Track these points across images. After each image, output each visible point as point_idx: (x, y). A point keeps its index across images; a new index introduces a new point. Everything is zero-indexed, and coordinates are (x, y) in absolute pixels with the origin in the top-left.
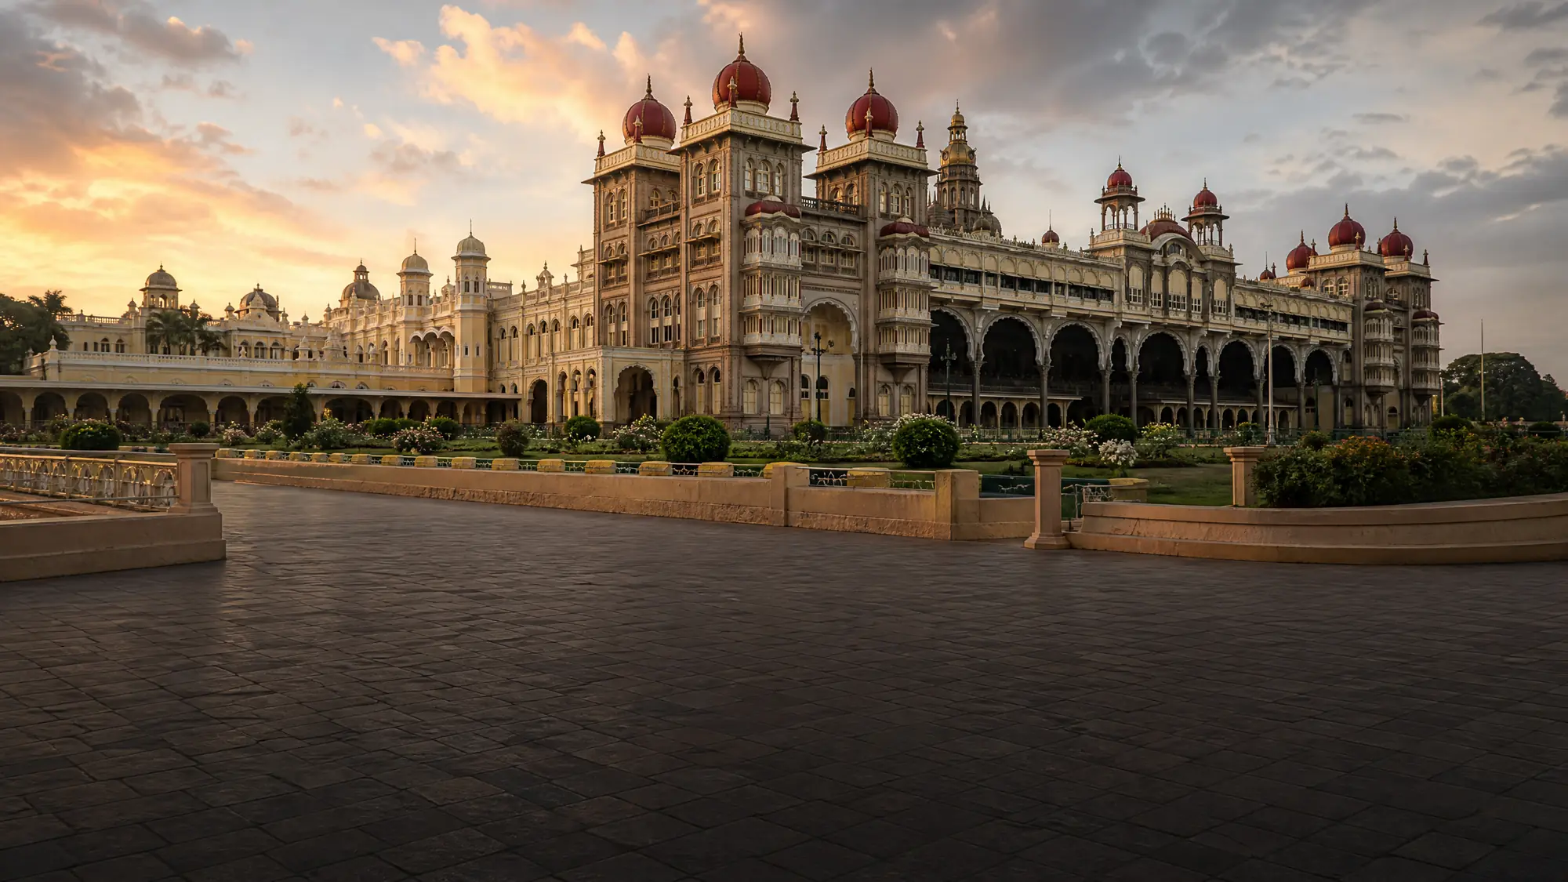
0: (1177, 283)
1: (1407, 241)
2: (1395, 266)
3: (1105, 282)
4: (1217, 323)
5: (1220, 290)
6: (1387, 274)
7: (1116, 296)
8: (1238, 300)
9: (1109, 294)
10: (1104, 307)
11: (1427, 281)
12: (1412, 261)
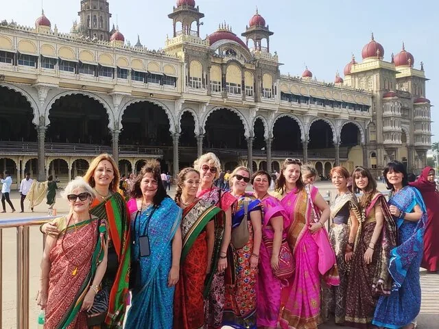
0: (233, 75)
1: (410, 56)
2: (404, 71)
3: (169, 72)
4: (265, 103)
5: (267, 81)
6: (398, 76)
7: (178, 82)
8: (282, 87)
9: (173, 80)
10: (168, 89)
11: (424, 80)
12: (414, 68)
